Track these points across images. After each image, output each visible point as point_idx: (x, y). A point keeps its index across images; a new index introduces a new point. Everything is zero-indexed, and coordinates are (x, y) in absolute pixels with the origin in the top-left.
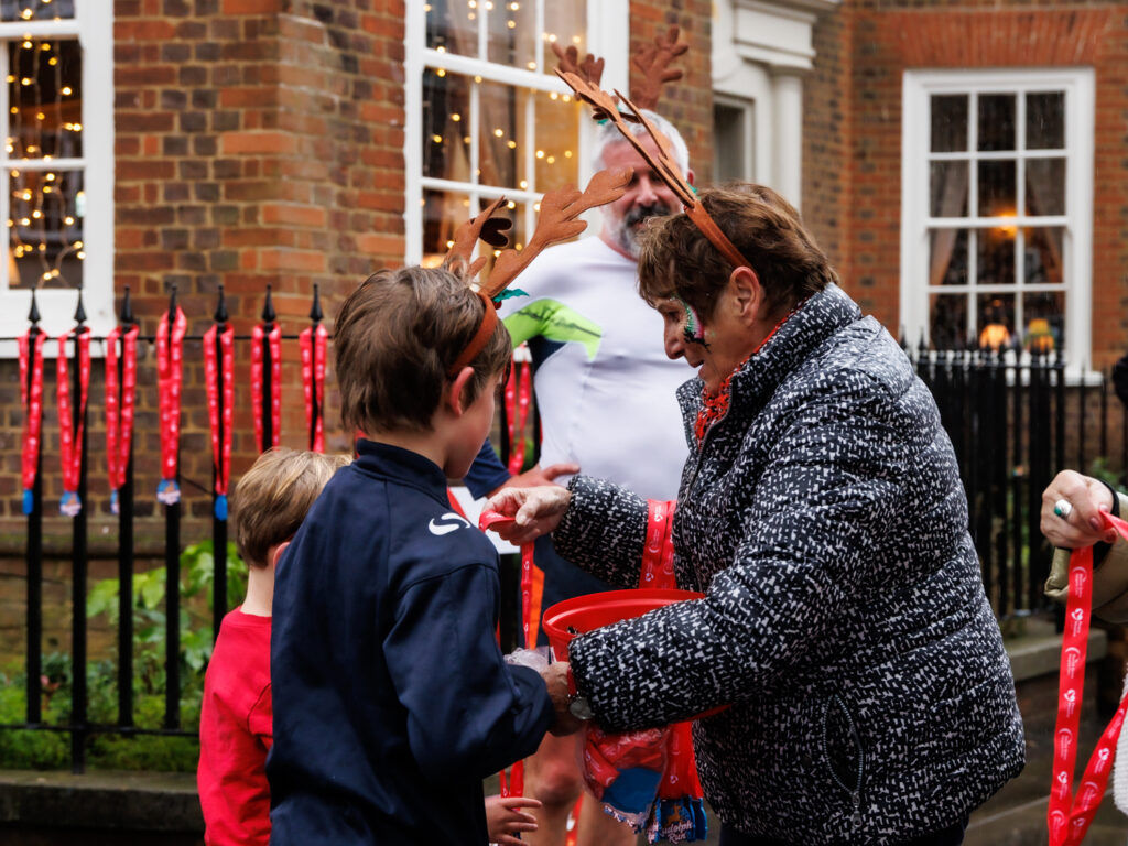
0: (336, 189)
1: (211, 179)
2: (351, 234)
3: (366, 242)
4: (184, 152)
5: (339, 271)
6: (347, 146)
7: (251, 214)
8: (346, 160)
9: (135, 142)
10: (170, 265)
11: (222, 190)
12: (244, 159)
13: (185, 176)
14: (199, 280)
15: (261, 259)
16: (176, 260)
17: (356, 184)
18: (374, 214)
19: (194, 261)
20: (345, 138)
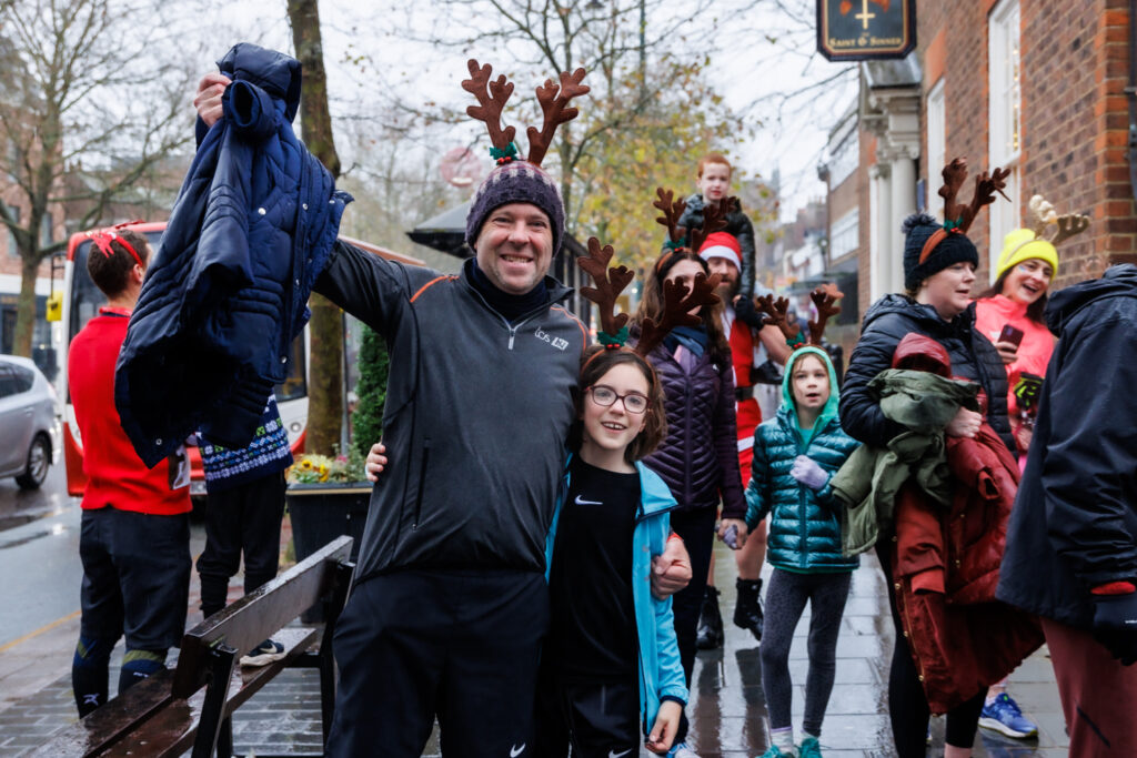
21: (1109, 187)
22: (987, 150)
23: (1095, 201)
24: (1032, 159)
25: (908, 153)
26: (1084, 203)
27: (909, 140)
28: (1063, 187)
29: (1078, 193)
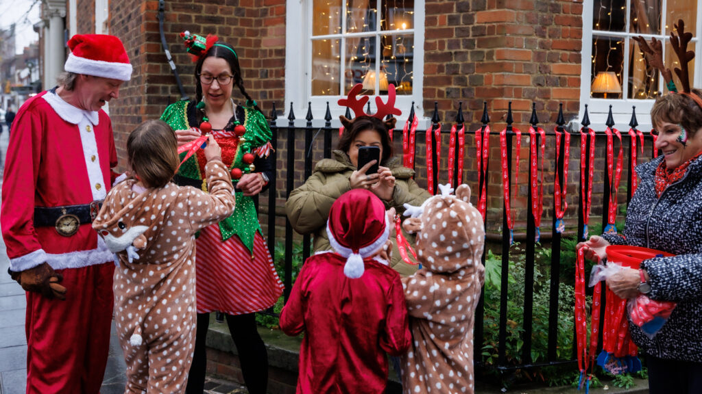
0: (539, 39)
1: (471, 37)
2: (547, 64)
3: (556, 68)
4: (458, 23)
5: (539, 85)
6: (545, 15)
7: (490, 55)
8: (545, 23)
9: (436, 18)
10: (450, 83)
11: (476, 43)
12: (487, 25)
13: (458, 36)
14: (463, 90)
15: (494, 79)
16: (453, 80)
17: (550, 37)
18: (561, 52)
19: (461, 81)
20: (546, 11)
21: (147, 34)
22: (94, 13)
23: (141, 43)
24: (113, 17)
25: (59, 14)
26: (136, 44)
27: (60, 6)
28: (126, 34)
29: (133, 38)
